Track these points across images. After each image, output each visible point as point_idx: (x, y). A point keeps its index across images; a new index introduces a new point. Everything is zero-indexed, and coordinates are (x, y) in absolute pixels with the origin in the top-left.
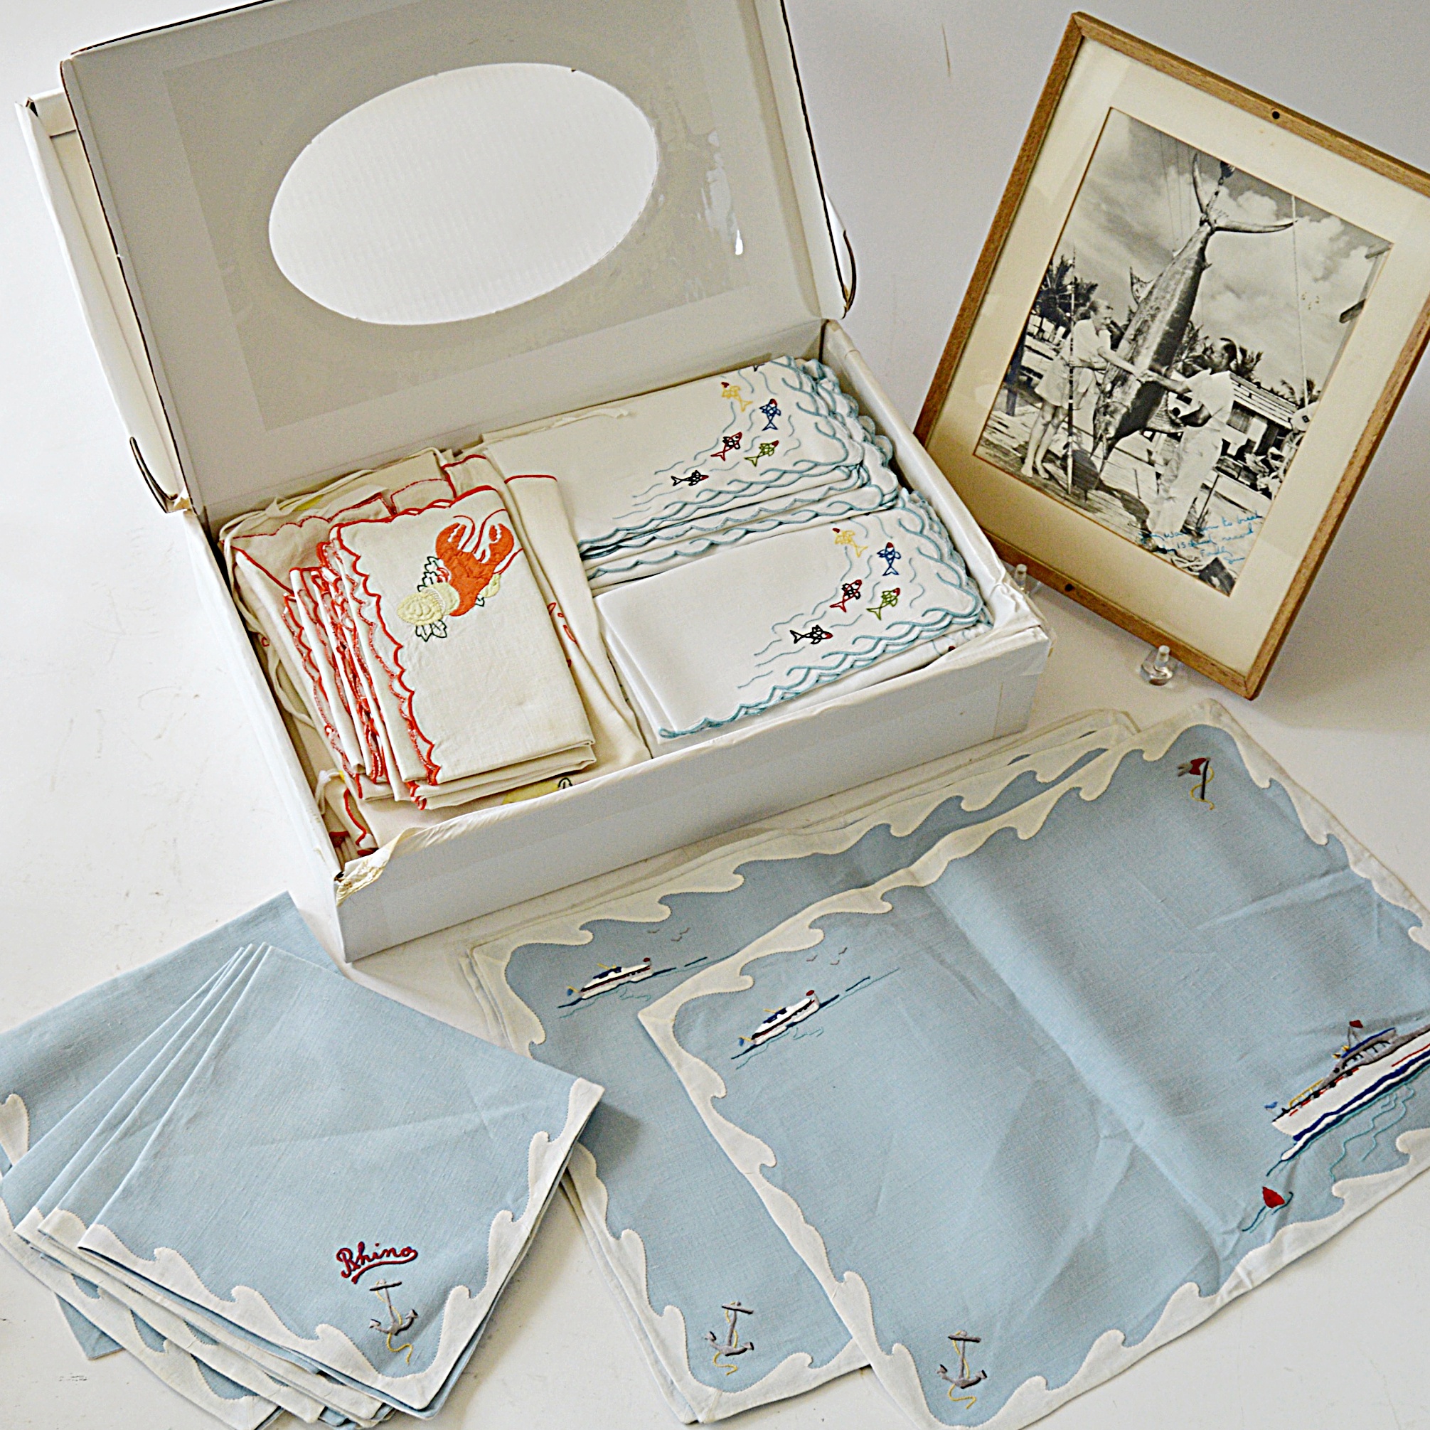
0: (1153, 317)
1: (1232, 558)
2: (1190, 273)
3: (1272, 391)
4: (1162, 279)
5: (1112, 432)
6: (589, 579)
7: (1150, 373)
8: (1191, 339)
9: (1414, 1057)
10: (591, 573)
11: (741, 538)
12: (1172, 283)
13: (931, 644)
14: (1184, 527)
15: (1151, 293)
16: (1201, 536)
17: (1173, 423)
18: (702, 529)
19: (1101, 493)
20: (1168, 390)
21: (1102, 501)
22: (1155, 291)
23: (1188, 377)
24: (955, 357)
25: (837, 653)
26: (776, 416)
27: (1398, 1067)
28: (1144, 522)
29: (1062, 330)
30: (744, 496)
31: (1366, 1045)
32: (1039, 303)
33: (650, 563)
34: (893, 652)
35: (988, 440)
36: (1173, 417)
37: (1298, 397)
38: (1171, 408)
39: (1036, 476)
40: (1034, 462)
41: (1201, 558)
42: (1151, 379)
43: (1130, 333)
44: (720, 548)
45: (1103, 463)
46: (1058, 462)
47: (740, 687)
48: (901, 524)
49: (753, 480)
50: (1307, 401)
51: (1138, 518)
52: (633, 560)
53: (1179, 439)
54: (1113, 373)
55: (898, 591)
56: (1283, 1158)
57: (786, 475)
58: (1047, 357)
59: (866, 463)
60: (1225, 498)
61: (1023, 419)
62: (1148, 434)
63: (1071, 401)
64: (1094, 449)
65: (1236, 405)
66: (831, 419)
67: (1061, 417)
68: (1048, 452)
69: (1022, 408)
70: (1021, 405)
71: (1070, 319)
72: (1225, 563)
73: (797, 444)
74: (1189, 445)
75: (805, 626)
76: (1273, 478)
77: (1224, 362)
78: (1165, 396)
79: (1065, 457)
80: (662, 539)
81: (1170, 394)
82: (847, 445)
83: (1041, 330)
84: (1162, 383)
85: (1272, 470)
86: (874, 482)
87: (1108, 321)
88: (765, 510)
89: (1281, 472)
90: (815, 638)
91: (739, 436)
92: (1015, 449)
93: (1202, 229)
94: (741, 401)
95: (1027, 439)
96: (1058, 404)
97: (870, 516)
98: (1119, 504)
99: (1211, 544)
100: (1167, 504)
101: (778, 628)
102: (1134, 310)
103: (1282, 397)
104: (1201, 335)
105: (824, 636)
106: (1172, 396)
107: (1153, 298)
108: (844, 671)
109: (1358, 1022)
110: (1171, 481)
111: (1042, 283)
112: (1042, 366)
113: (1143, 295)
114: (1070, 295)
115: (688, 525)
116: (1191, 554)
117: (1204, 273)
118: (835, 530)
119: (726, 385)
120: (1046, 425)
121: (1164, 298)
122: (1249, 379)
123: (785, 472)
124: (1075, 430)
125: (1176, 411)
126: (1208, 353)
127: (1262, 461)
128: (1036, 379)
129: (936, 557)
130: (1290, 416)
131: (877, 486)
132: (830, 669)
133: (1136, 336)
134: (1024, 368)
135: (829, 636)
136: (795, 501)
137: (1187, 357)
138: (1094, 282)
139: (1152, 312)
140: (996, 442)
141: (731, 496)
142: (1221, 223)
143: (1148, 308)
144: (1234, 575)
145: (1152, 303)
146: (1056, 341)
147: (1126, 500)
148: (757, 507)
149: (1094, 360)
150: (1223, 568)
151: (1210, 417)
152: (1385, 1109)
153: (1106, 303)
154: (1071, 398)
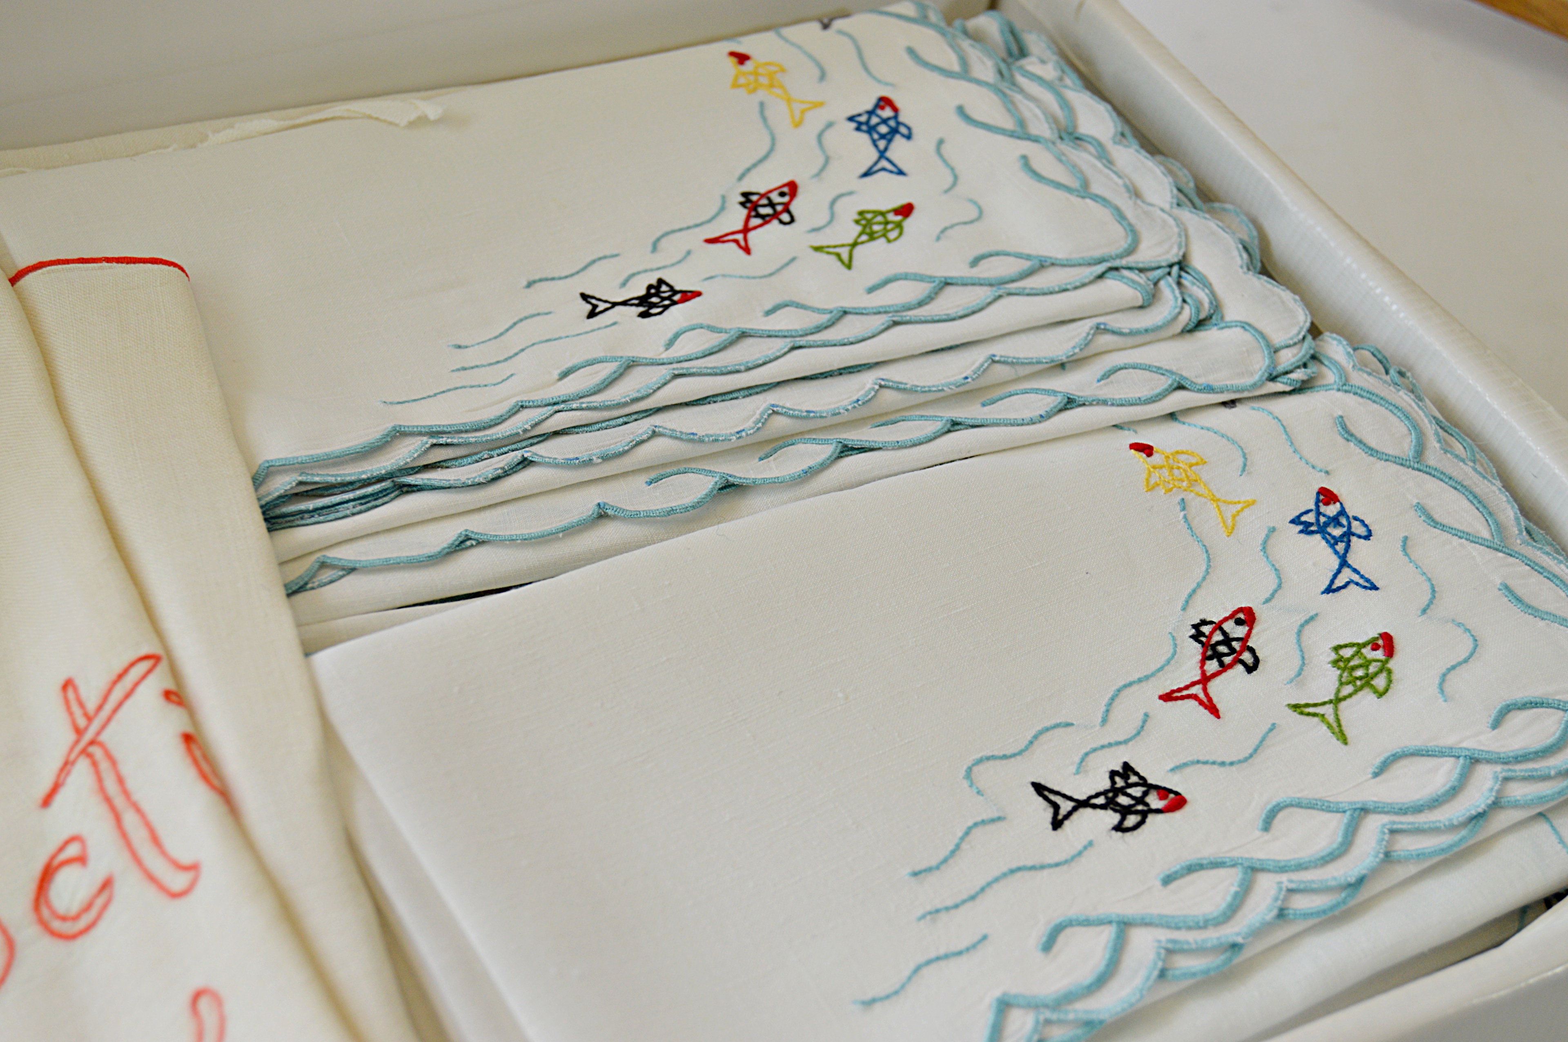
6: (294, 590)
10: (297, 571)
11: (824, 466)
13: (1542, 829)
18: (692, 439)
25: (1216, 865)
26: (898, 140)
30: (824, 345)
33: (511, 541)
34: (1420, 856)
44: (754, 501)
47: (869, 1003)
48: (1348, 434)
49: (847, 304)
52: (449, 532)
55: (1387, 643)
57: (949, 290)
59: (1197, 262)
66: (1065, 147)
73: (974, 214)
75: (1081, 766)
80: (555, 465)
82: (1130, 214)
86: (1231, 313)
88: (898, 388)
90: (1125, 811)
91: (792, 189)
94: (789, 101)
97: (1239, 409)
101: (986, 774)
105: (1154, 801)
108: (1259, 932)
115: (644, 426)
118: (1138, 447)
119: (742, 58)
123: (947, 283)
129: (1485, 534)
131: (1245, 326)
132: (1204, 924)
135: (1177, 802)
136: (993, 361)
141: (782, 345)
148: (868, 379)
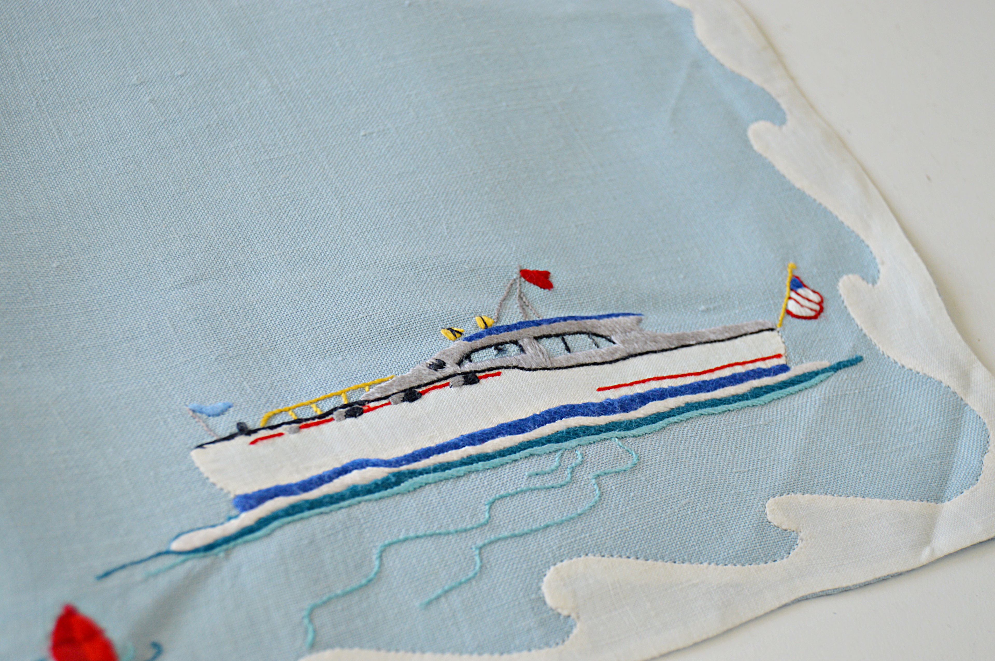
9: (666, 384)
27: (614, 395)
31: (545, 329)
56: (175, 546)
109: (546, 274)
152: (537, 482)
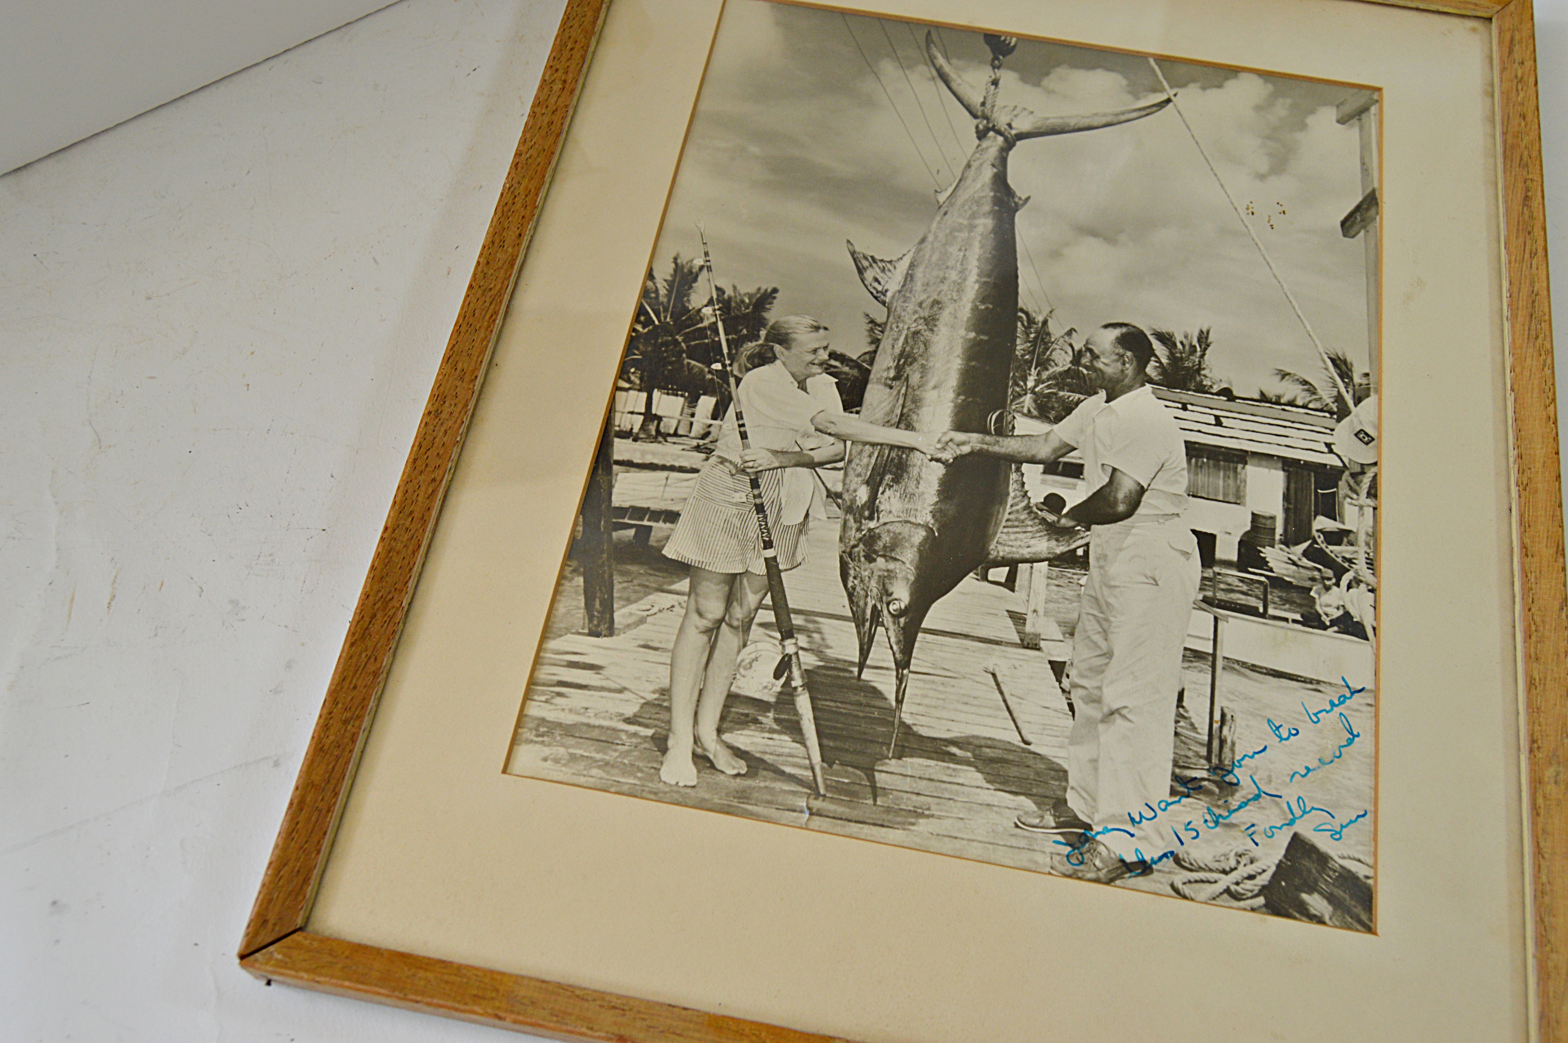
0: (931, 322)
1: (1336, 825)
2: (985, 224)
3: (1263, 398)
4: (927, 246)
5: (902, 595)
7: (960, 436)
8: (1034, 342)
12: (953, 249)
14: (1176, 778)
15: (909, 277)
16: (1233, 786)
17: (1055, 531)
19: (915, 764)
20: (1018, 461)
21: (922, 786)
22: (919, 273)
23: (1058, 419)
24: (424, 521)
28: (1060, 804)
29: (707, 403)
32: (635, 363)
35: (543, 721)
36: (1051, 518)
37: (1327, 395)
38: (1037, 496)
39: (707, 776)
40: (696, 740)
41: (1256, 852)
42: (966, 449)
43: (884, 365)
45: (900, 679)
46: (768, 719)
50: (1349, 399)
51: (1040, 800)
53: (1083, 563)
54: (865, 462)
58: (682, 470)
60: (1254, 668)
61: (644, 632)
62: (1000, 573)
63: (770, 553)
64: (864, 652)
65: (1193, 450)
67: (752, 599)
68: (732, 698)
69: (633, 608)
70: (629, 601)
71: (724, 375)
72: (1323, 842)
74: (1113, 569)
76: (1349, 587)
77: (1130, 369)
78: (1014, 476)
79: (787, 697)
81: (1025, 467)
83: (649, 416)
84: (996, 449)
85: (1340, 573)
87: (824, 355)
89: (1361, 565)
92: (628, 721)
93: (985, 144)
95: (666, 683)
96: (739, 570)
98: (972, 776)
99: (1265, 800)
100: (1109, 734)
102: (880, 319)
103: (1291, 404)
104: (1056, 330)
106: (1032, 473)
107: (918, 286)
110: (1099, 671)
111: (636, 320)
112: (670, 493)
113: (893, 284)
114: (714, 327)
116: (1224, 849)
117: (1019, 218)
120: (713, 632)
121: (943, 280)
122: (1201, 389)
124: (797, 620)
125: (1054, 502)
126: (1085, 360)
127: (1305, 553)
128: (660, 527)
130: (1329, 439)
133: (899, 369)
134: (622, 511)
137: (1038, 382)
138: (768, 286)
139: (926, 313)
140: (569, 719)
142: (1022, 125)
143: (911, 306)
144: (1361, 871)
145: (919, 294)
146: (697, 430)
147: (992, 760)
149: (808, 444)
150: (1323, 859)
151: (1142, 491)
153: (808, 321)
154: (768, 545)
